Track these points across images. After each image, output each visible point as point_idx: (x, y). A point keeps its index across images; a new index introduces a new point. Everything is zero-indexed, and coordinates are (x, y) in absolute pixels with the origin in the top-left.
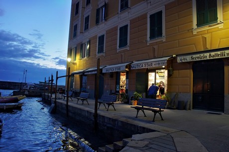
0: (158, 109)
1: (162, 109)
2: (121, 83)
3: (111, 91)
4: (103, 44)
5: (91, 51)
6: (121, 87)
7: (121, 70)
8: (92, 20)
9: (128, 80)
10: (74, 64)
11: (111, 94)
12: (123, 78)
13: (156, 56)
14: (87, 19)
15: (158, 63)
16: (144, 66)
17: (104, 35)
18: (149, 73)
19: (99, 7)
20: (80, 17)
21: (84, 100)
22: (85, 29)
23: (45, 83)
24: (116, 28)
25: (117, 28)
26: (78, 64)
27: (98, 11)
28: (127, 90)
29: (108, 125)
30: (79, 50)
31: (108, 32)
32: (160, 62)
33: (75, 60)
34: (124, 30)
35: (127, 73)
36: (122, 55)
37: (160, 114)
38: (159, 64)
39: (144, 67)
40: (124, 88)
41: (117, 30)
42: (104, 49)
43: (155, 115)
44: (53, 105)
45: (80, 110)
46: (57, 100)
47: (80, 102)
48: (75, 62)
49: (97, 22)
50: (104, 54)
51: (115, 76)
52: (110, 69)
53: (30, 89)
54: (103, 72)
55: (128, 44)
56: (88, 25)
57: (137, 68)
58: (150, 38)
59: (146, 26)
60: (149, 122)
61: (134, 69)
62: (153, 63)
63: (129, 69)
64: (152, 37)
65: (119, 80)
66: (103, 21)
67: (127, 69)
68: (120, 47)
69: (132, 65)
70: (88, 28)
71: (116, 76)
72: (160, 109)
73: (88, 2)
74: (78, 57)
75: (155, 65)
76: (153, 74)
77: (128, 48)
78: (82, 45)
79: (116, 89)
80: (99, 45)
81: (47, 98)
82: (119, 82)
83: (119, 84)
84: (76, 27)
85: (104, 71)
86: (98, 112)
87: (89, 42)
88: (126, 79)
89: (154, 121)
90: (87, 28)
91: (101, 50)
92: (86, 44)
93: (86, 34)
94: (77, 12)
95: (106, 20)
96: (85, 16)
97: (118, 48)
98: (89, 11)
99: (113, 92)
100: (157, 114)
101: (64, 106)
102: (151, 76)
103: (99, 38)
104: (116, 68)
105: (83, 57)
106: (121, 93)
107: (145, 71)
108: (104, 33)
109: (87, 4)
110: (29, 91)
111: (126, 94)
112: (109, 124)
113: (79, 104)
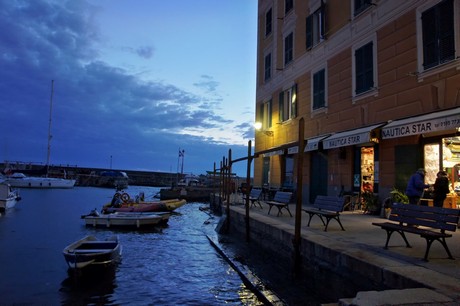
0: (439, 231)
1: (447, 232)
2: (364, 171)
3: (343, 187)
4: (323, 88)
5: (300, 105)
6: (365, 178)
7: (361, 141)
8: (299, 43)
9: (377, 163)
10: (269, 133)
11: (343, 193)
12: (368, 159)
13: (441, 105)
14: (289, 40)
15: (443, 120)
16: (411, 129)
17: (323, 71)
18: (426, 147)
19: (311, 12)
20: (275, 39)
21: (282, 206)
22: (286, 63)
23: (215, 172)
24: (347, 53)
25: (351, 52)
26: (275, 134)
27: (309, 21)
28: (376, 185)
29: (322, 263)
30: (276, 105)
31: (332, 62)
32: (449, 119)
33: (270, 125)
34: (365, 54)
35: (376, 147)
36: (363, 110)
37: (444, 243)
38: (447, 123)
39: (411, 133)
40: (371, 182)
41: (350, 56)
42: (326, 100)
43: (429, 244)
44: (224, 216)
45: (270, 227)
46: (231, 207)
47: (275, 210)
48: (270, 130)
49: (309, 44)
50: (326, 111)
51: (350, 155)
52: (338, 140)
53: (189, 185)
54: (325, 148)
55: (376, 85)
56: (291, 52)
57: (395, 136)
58: (424, 65)
59: (415, 40)
60: (413, 261)
61: (388, 137)
62: (433, 123)
63: (380, 139)
64: (429, 62)
65: (360, 165)
66: (321, 40)
67: (374, 140)
68: (357, 92)
69: (385, 130)
70: (291, 58)
71: (353, 155)
72: (443, 231)
73: (289, 6)
74: (275, 119)
75: (437, 126)
76: (436, 148)
77: (375, 94)
78: (282, 95)
79: (353, 183)
80: (314, 92)
81: (217, 203)
82: (360, 169)
83: (360, 172)
84: (268, 59)
85: (326, 146)
86: (303, 232)
87: (296, 88)
88: (375, 160)
89: (425, 260)
90: (289, 58)
91: (319, 102)
92: (290, 91)
93: (289, 71)
94: (269, 30)
95: (325, 38)
96: (285, 35)
97: (354, 94)
98: (292, 24)
99: (348, 189)
100: (436, 243)
101: (242, 220)
102: (431, 153)
103: (315, 76)
104: (350, 137)
105: (284, 118)
106: (363, 190)
107: (416, 142)
108: (324, 65)
109: (287, 10)
110: (187, 190)
111: (375, 194)
112: (324, 260)
113: (272, 216)
